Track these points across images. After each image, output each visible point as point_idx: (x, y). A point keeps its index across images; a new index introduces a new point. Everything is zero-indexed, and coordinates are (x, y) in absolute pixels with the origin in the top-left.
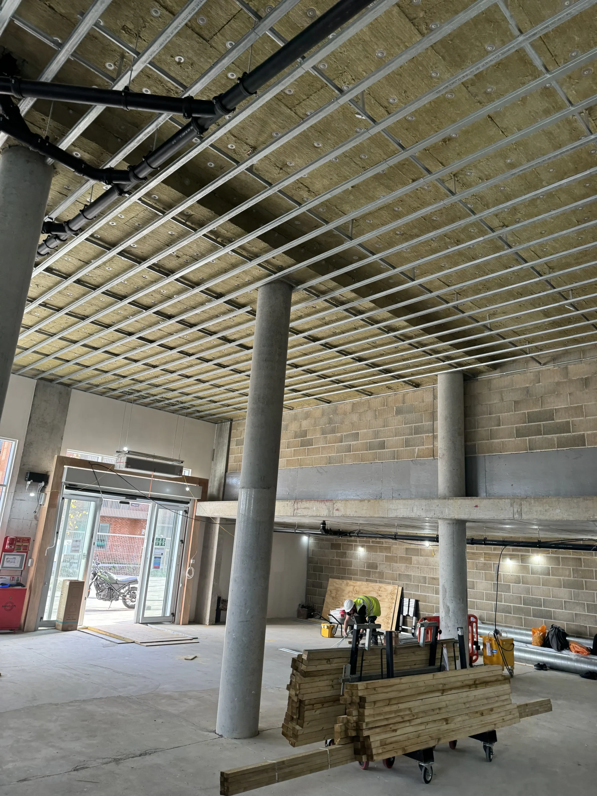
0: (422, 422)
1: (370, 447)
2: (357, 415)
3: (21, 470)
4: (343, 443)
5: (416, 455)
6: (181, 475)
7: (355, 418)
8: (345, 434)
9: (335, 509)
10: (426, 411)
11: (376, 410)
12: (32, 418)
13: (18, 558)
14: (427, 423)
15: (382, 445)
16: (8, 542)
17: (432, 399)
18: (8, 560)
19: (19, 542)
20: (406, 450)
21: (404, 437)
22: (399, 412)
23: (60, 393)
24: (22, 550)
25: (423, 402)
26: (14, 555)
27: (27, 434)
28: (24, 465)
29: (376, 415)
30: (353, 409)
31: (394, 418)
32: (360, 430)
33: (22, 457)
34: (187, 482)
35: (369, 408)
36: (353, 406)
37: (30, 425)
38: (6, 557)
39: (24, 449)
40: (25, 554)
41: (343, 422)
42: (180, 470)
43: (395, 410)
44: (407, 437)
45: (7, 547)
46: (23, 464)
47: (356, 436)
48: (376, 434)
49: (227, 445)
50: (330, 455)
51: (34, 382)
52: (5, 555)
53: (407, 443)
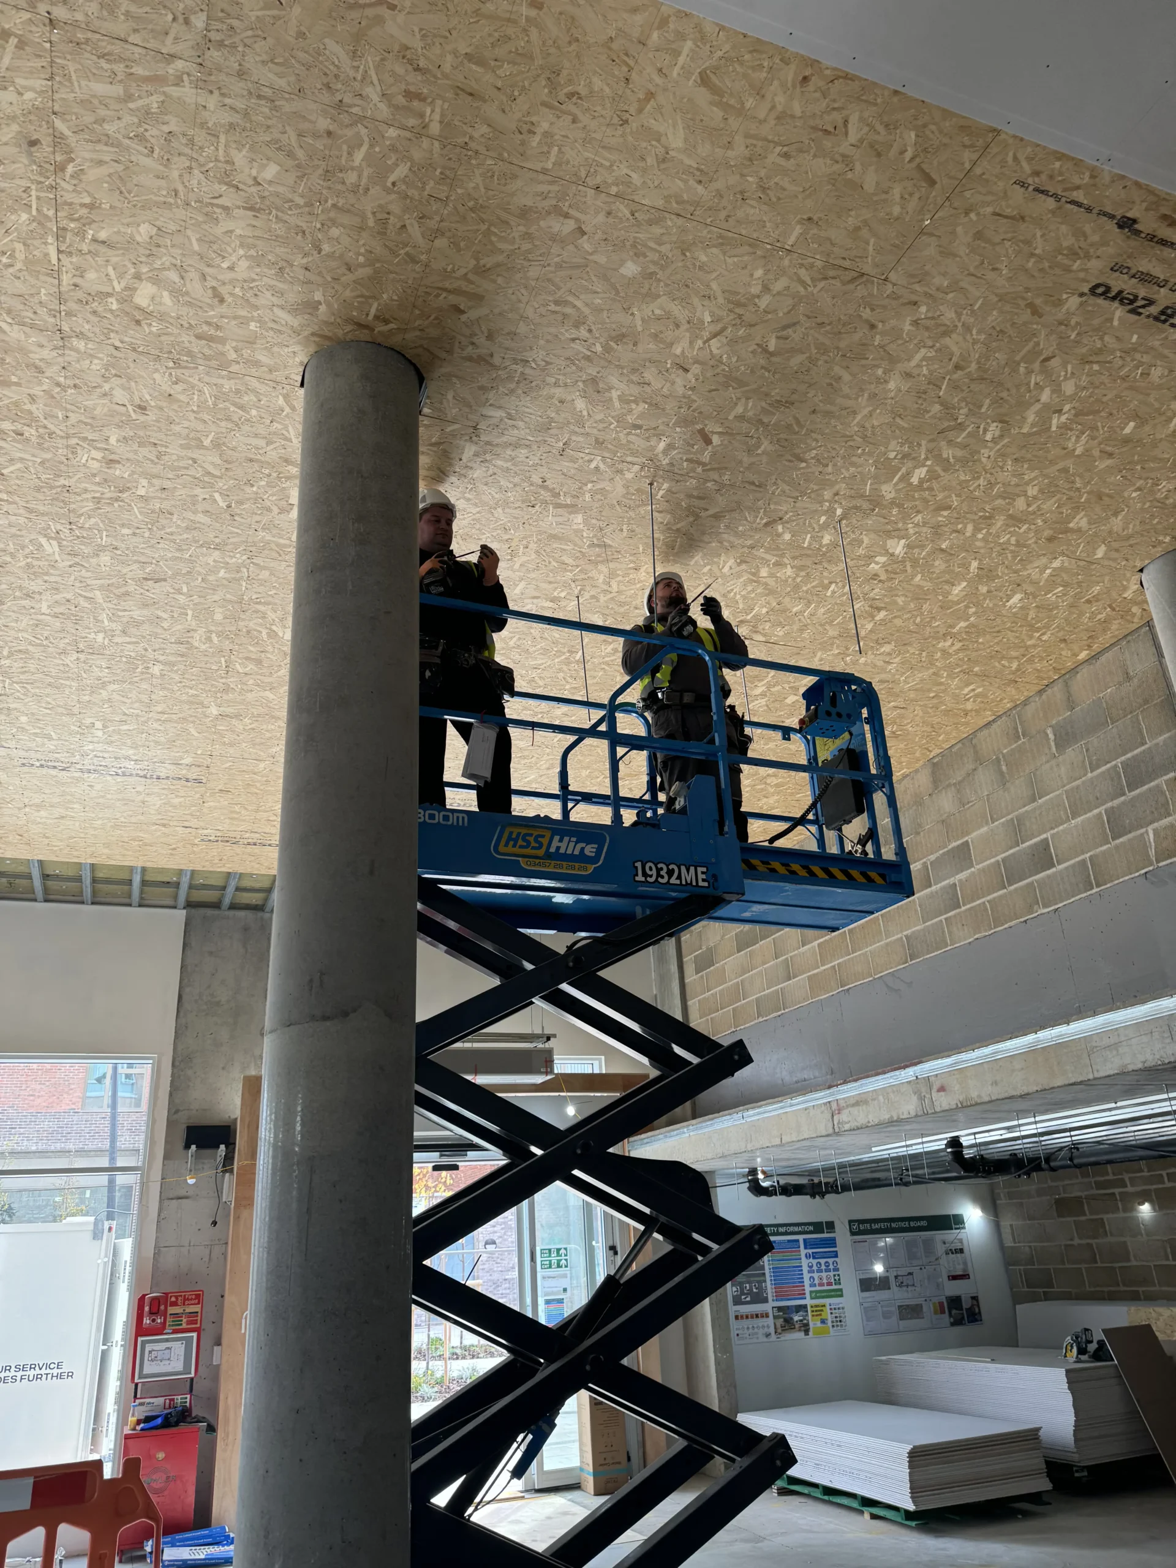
0: (1143, 743)
1: (1011, 873)
2: (951, 793)
3: (171, 1124)
4: (934, 888)
5: (1152, 853)
6: (552, 1072)
7: (946, 802)
8: (932, 857)
9: (935, 1088)
10: (1146, 702)
11: (998, 760)
12: (184, 997)
13: (178, 1348)
14: (1161, 739)
15: (1043, 857)
16: (147, 1309)
17: (1153, 659)
18: (154, 1354)
19: (174, 1304)
20: (1117, 847)
21: (1102, 809)
22: (1065, 738)
23: (246, 929)
24: (184, 1326)
25: (1128, 678)
26: (167, 1340)
27: (176, 1037)
28: (177, 1111)
29: (1002, 773)
30: (936, 782)
31: (1053, 762)
32: (968, 833)
33: (171, 1094)
34: (568, 1091)
35: (979, 760)
36: (933, 773)
37: (181, 1014)
38: (148, 1347)
39: (173, 1075)
40: (195, 1335)
41: (920, 825)
42: (546, 1061)
43: (1051, 736)
44: (1109, 805)
45: (147, 1321)
46: (174, 1110)
47: (962, 856)
48: (1017, 830)
49: (677, 975)
50: (908, 932)
51: (181, 914)
52: (144, 1343)
53: (1116, 825)
